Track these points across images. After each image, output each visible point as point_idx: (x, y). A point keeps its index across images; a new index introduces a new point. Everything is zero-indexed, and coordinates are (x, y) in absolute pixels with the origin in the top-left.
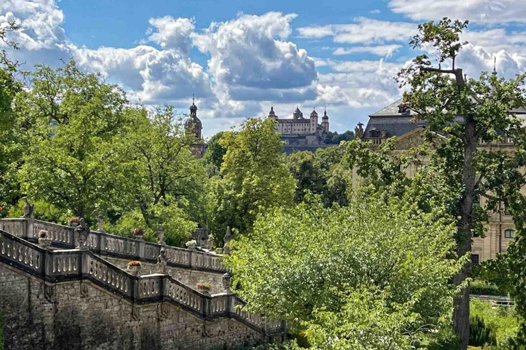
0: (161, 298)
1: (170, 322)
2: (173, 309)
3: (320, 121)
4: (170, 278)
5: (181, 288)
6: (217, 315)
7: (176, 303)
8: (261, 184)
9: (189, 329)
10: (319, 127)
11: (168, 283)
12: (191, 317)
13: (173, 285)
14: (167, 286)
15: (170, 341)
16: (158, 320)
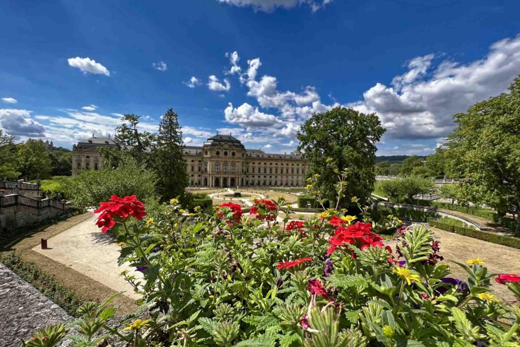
0: (16, 204)
1: (21, 213)
2: (22, 208)
3: (49, 144)
4: (21, 195)
5: (26, 199)
6: (44, 207)
7: (25, 205)
8: (37, 160)
9: (31, 214)
10: (49, 145)
11: (20, 197)
12: (32, 209)
13: (22, 198)
14: (20, 199)
15: (22, 220)
16: (15, 213)
